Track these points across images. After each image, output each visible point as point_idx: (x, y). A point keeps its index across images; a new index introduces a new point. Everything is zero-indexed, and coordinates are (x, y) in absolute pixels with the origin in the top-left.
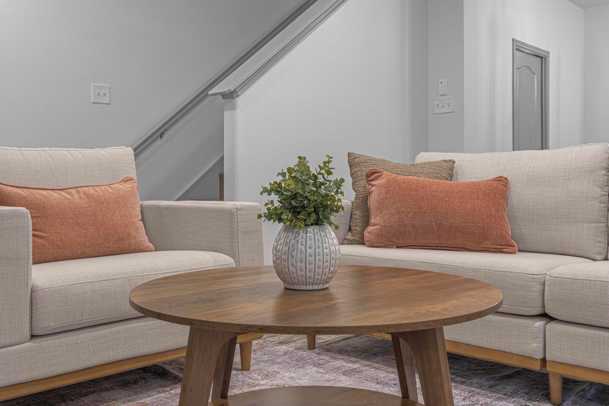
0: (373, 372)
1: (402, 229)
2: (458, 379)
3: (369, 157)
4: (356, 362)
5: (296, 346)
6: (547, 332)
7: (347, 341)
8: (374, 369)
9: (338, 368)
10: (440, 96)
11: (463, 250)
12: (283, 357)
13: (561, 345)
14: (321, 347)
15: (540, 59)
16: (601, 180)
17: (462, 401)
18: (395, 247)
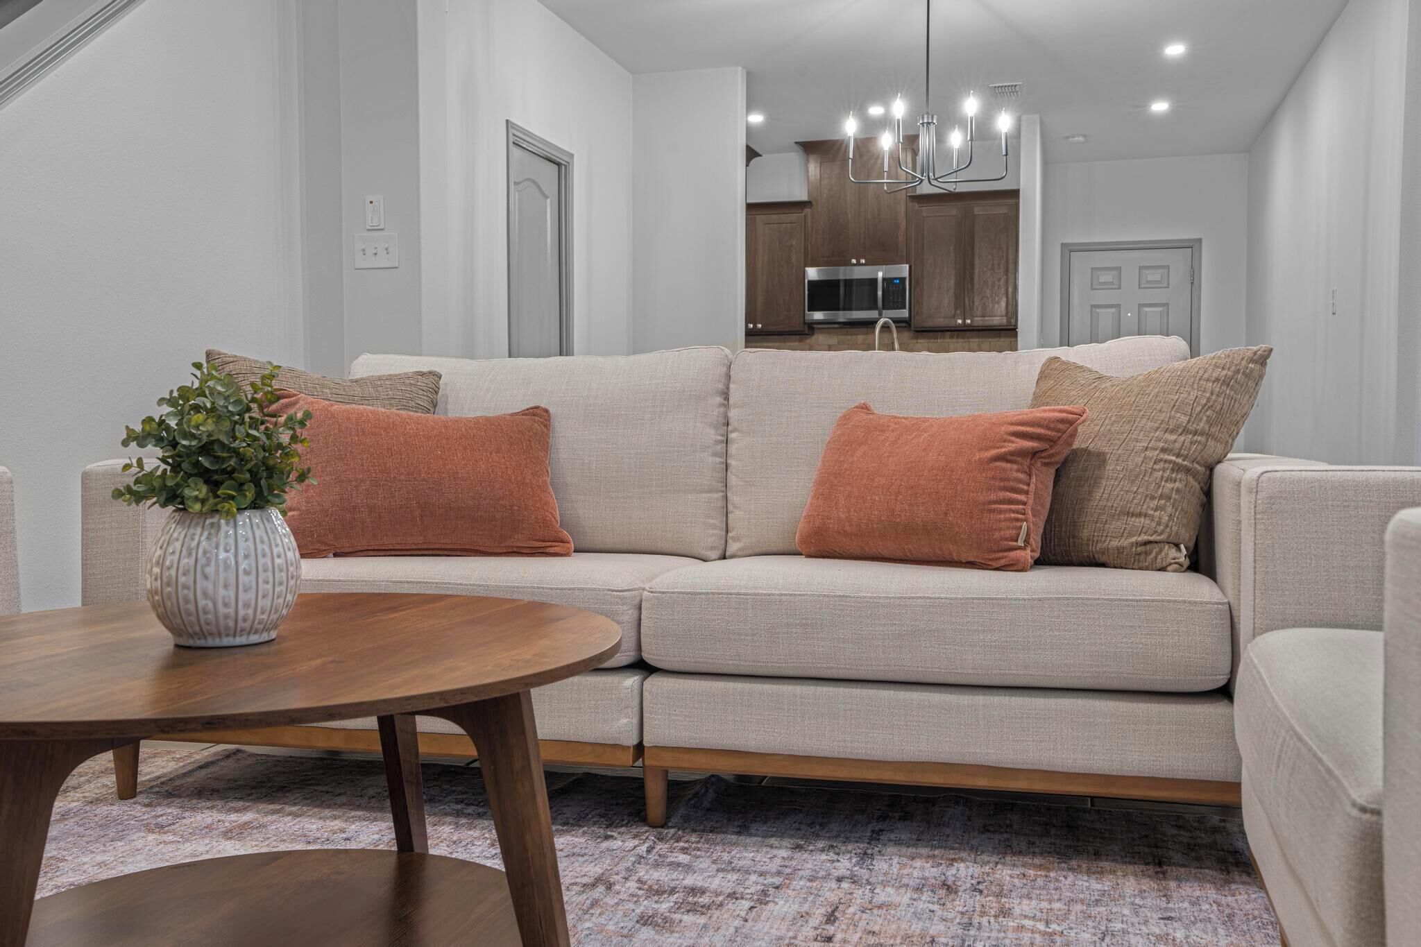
0: (291, 824)
1: (348, 516)
2: (470, 810)
3: (257, 361)
4: (245, 809)
5: (84, 797)
6: (645, 694)
7: (208, 771)
8: (290, 818)
9: (209, 827)
10: (369, 230)
11: (469, 553)
12: (62, 825)
13: (670, 714)
14: (149, 790)
15: (556, 167)
16: (715, 413)
17: (489, 848)
18: (331, 555)
